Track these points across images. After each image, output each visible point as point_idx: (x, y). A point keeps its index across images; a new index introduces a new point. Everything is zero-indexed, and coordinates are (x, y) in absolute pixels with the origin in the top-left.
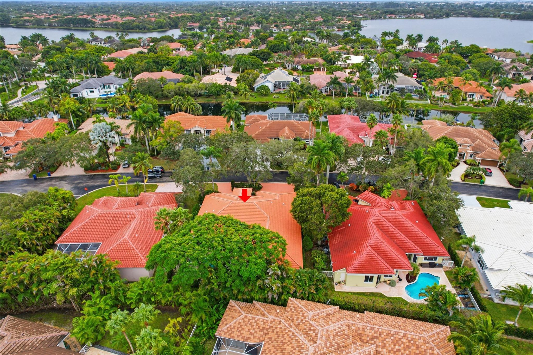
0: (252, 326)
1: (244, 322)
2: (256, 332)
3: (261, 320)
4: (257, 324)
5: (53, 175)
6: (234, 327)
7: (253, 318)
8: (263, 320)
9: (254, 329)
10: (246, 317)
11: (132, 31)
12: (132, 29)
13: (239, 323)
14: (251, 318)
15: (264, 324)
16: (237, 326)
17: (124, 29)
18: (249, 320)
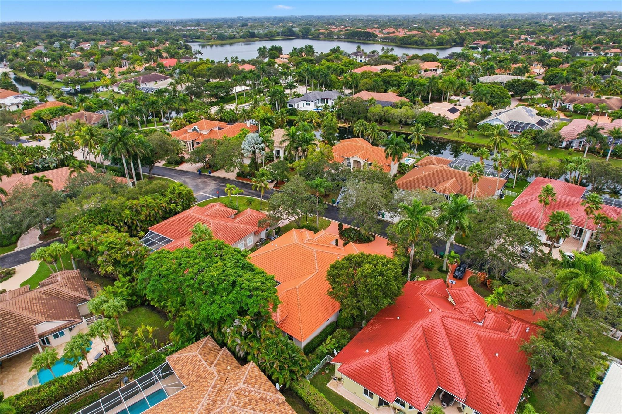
0: (194, 368)
1: (192, 360)
2: (192, 374)
3: (204, 366)
4: (199, 368)
5: (213, 174)
6: (183, 359)
7: (200, 361)
8: (205, 367)
9: (193, 371)
10: (196, 356)
11: (408, 46)
12: (410, 44)
13: (188, 359)
14: (198, 359)
15: (204, 371)
16: (185, 360)
17: (401, 44)
18: (196, 361)
